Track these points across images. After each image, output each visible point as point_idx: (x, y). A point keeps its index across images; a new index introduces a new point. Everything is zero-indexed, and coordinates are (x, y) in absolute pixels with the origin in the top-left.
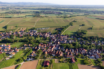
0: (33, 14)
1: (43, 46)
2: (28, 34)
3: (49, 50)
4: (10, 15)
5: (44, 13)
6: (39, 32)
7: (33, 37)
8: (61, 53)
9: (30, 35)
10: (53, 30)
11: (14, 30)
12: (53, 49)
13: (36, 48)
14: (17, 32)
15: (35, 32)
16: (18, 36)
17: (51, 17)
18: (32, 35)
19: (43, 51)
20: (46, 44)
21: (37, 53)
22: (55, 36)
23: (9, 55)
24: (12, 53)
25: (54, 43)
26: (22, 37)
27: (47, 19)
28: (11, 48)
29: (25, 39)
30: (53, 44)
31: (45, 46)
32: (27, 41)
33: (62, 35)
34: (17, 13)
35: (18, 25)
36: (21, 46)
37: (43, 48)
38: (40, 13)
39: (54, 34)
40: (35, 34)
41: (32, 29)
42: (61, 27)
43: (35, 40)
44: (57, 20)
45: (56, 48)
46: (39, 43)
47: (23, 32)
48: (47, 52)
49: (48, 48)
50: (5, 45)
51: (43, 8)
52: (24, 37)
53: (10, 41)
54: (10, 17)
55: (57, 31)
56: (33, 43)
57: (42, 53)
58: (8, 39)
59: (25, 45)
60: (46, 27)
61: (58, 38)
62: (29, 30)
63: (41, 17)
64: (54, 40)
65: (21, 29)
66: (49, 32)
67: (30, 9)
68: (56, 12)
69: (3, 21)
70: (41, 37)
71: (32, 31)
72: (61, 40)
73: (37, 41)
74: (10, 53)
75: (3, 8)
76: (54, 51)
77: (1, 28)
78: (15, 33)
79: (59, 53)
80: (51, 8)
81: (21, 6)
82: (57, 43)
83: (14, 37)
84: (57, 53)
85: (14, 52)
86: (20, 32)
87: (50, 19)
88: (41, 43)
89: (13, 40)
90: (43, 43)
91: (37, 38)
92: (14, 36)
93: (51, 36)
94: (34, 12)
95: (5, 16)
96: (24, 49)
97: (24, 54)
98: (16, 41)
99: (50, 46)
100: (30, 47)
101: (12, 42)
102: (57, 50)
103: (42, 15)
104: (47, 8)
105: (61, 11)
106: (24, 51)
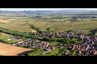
0: (71, 19)
1: (77, 46)
2: (65, 35)
3: (83, 50)
4: (54, 20)
5: (80, 17)
6: (74, 34)
7: (69, 38)
8: (95, 51)
9: (67, 36)
10: (87, 32)
11: (54, 31)
12: (87, 48)
13: (71, 47)
14: (56, 34)
15: (71, 34)
16: (56, 37)
17: (86, 21)
18: (69, 36)
19: (77, 50)
20: (81, 44)
21: (71, 52)
22: (89, 37)
23: (46, 51)
24: (48, 49)
25: (89, 44)
26: (60, 38)
27: (83, 23)
28: (49, 46)
29: (62, 39)
30: (87, 44)
31: (80, 46)
32: (63, 42)
33: (96, 35)
34: (60, 18)
35: (57, 28)
36: (58, 45)
37: (78, 48)
38: (77, 18)
39: (89, 35)
40: (71, 36)
41: (69, 32)
42: (95, 29)
43: (70, 40)
44: (91, 23)
45: (90, 48)
46: (74, 43)
47: (61, 33)
48: (81, 51)
49: (82, 47)
50: (45, 43)
51: (80, 13)
52: (61, 38)
53: (49, 40)
54: (53, 22)
55: (91, 32)
56: (68, 43)
57: (76, 52)
58: (48, 38)
59: (61, 44)
60: (81, 30)
61: (92, 39)
62: (66, 32)
63: (78, 21)
64: (88, 41)
65: (60, 31)
66: (84, 34)
67: (69, 15)
68: (91, 17)
69: (48, 24)
70: (76, 38)
71: (68, 33)
72: (95, 41)
73: (73, 41)
74: (47, 50)
75: (50, 15)
76: (88, 50)
77: (45, 29)
78: (54, 34)
79: (93, 52)
80: (87, 13)
81: (63, 13)
82: (91, 43)
83: (53, 38)
84: (91, 52)
85: (50, 49)
86: (59, 33)
87: (85, 23)
88: (76, 43)
89: (52, 39)
90: (78, 43)
91: (73, 39)
92: (53, 36)
93: (86, 37)
94: (72, 17)
95: (50, 21)
96: (60, 47)
97: (59, 52)
98: (54, 41)
99: (85, 46)
100: (65, 46)
101: (51, 41)
102: (91, 50)
103: (79, 19)
104: (83, 13)
105: (95, 16)
106: (60, 49)
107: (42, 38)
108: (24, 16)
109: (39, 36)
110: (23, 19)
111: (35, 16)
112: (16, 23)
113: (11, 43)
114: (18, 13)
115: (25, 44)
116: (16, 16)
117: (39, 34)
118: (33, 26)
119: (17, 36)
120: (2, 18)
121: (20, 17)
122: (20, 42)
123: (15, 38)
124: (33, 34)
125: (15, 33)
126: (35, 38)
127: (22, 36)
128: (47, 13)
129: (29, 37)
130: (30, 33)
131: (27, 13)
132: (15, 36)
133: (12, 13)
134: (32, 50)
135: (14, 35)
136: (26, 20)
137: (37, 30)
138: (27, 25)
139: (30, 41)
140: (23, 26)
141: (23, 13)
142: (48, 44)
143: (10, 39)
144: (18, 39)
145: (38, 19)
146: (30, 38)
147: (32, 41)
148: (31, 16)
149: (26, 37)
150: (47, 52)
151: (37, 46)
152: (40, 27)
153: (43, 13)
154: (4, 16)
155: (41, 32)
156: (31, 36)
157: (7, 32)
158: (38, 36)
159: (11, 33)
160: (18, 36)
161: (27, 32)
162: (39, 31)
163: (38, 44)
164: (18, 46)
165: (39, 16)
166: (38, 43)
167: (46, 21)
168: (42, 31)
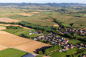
4: (81, 15)
11: (78, 28)
14: (79, 31)
16: (79, 34)
26: (83, 36)
28: (68, 43)
29: (84, 38)
35: (83, 24)
36: (77, 44)
50: (65, 39)
53: (70, 36)
54: (80, 16)
58: (69, 34)
59: (82, 44)
69: (72, 19)
74: (65, 47)
75: (77, 8)
77: (68, 24)
78: (77, 31)
85: (68, 47)
86: (83, 30)
92: (75, 33)
95: (76, 15)
96: (79, 47)
97: (76, 52)
101: (71, 38)
107: (63, 34)
108: (47, 9)
109: (61, 31)
110: (47, 11)
111: (60, 9)
112: (39, 16)
113: (32, 38)
114: (42, 6)
115: (45, 39)
116: (39, 9)
117: (61, 29)
118: (56, 20)
119: (38, 30)
120: (25, 11)
121: (44, 9)
122: (41, 37)
123: (36, 32)
124: (55, 28)
125: (37, 27)
126: (56, 33)
127: (43, 30)
128: (74, 6)
129: (50, 31)
130: (52, 27)
131: (51, 5)
132: (37, 30)
133: (36, 6)
134: (50, 45)
135: (35, 29)
136: (49, 14)
137: (60, 24)
138: (49, 19)
139: (51, 36)
140: (46, 19)
141: (48, 5)
142: (68, 41)
143: (31, 34)
144: (39, 33)
145: (62, 13)
146: (51, 33)
147: (52, 36)
148: (55, 9)
149: (47, 31)
150: (64, 50)
151: (56, 42)
152: (63, 21)
153: (69, 6)
154: (27, 9)
155: (63, 27)
156: (53, 31)
157: (29, 26)
158: (59, 31)
159: (33, 26)
160: (40, 30)
161: (49, 26)
162: (61, 25)
163: (58, 40)
164: (38, 40)
165: (64, 9)
166: (58, 38)
167: (71, 15)
168: (65, 26)
